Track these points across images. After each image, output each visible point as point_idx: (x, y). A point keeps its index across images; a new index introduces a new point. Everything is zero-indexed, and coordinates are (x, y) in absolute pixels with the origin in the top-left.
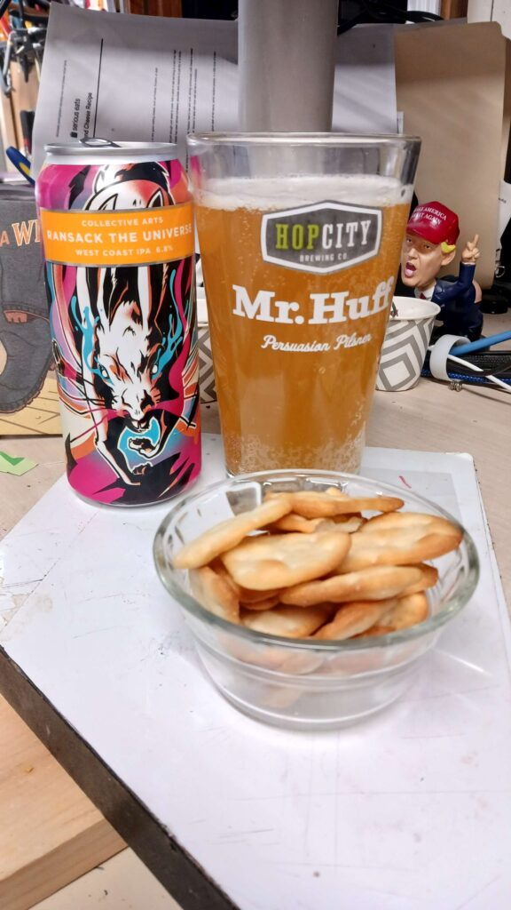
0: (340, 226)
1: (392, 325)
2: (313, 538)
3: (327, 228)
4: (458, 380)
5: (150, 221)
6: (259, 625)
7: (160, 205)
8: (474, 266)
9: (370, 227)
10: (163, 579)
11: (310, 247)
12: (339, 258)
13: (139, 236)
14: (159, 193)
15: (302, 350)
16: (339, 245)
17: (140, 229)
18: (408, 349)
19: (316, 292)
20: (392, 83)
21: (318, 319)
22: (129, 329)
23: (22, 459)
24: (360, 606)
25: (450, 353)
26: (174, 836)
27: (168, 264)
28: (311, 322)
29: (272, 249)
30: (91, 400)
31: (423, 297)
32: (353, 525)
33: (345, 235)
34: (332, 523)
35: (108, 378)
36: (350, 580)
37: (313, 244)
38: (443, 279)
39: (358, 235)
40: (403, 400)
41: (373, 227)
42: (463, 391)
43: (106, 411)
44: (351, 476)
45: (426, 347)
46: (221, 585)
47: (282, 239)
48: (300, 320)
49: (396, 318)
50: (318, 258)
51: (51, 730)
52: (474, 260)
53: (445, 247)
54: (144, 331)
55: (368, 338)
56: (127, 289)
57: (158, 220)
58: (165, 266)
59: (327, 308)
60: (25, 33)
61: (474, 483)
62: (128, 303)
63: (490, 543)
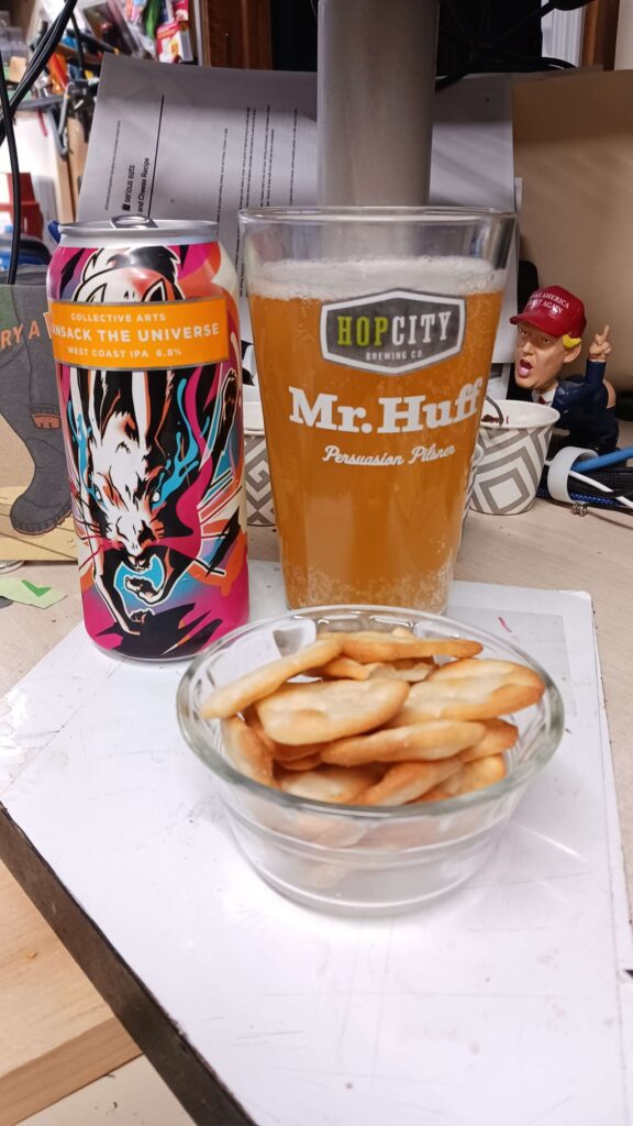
0: (413, 319)
1: (498, 435)
2: (366, 686)
3: (398, 321)
4: (583, 503)
5: (148, 318)
6: (297, 789)
7: (160, 299)
8: (604, 364)
9: (450, 320)
10: (186, 734)
11: (378, 342)
12: (413, 356)
13: (133, 336)
14: (160, 284)
15: (370, 463)
16: (412, 341)
17: (133, 328)
18: (519, 464)
19: (386, 395)
20: (509, 145)
21: (389, 427)
22: (123, 445)
23: (48, 589)
24: (410, 767)
25: (572, 469)
26: (185, 1034)
27: (174, 371)
28: (380, 430)
29: (333, 345)
30: (89, 525)
31: (542, 401)
32: (418, 673)
33: (420, 330)
34: (393, 670)
35: (101, 500)
36: (398, 735)
37: (381, 340)
38: (567, 379)
39: (436, 329)
40: (512, 526)
41: (454, 319)
42: (587, 516)
43: (101, 539)
44: (432, 616)
45: (541, 461)
46: (250, 739)
47: (345, 334)
48: (367, 428)
49: (505, 425)
50: (387, 356)
51: (57, 908)
52: (603, 356)
53: (568, 341)
54: (141, 449)
55: (451, 450)
56: (118, 397)
57: (158, 318)
58: (169, 373)
59: (401, 414)
60: (85, 85)
61: (589, 628)
62: (120, 414)
63: (602, 701)
